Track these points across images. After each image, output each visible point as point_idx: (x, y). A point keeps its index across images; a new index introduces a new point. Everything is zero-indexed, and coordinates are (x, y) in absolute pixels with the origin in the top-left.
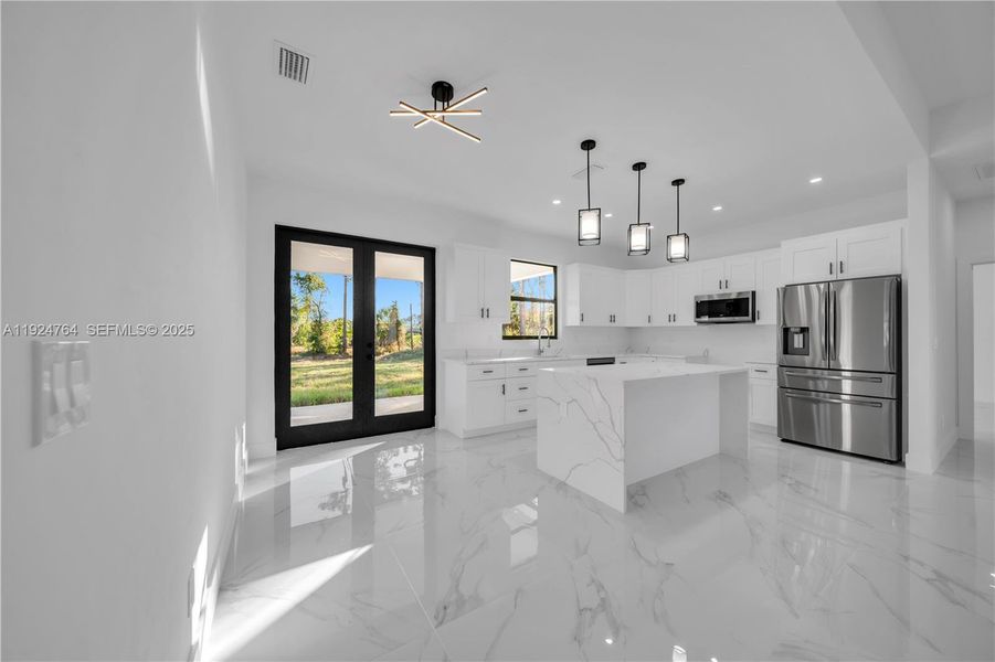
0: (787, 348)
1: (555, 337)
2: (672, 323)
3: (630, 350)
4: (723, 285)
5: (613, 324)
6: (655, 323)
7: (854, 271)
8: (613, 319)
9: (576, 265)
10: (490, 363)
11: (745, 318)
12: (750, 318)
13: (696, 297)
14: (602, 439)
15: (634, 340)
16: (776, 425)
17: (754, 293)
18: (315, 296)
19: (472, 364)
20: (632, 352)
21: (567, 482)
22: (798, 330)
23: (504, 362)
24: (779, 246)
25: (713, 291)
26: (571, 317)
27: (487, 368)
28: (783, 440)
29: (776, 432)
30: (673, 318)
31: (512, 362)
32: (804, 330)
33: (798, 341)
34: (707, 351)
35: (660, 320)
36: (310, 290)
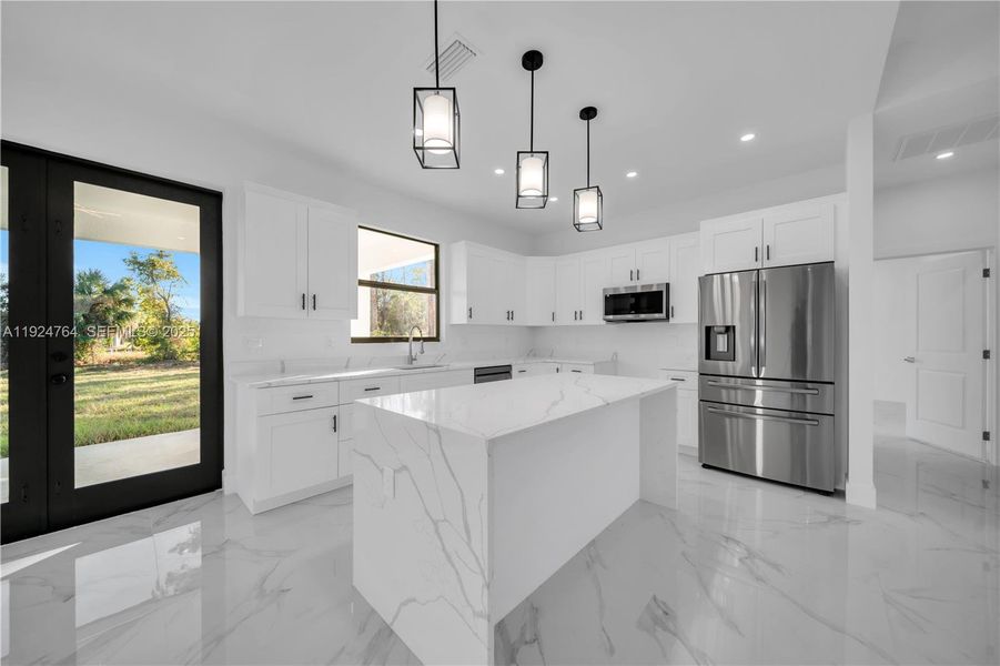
0: (708, 352)
1: (437, 339)
2: (578, 322)
3: (533, 353)
4: (635, 276)
5: (510, 323)
6: (561, 321)
7: (783, 258)
8: (510, 315)
9: (463, 242)
10: (310, 383)
11: (657, 316)
12: (663, 315)
13: (604, 290)
14: (449, 558)
15: (537, 342)
16: (697, 446)
17: (668, 285)
18: (162, 286)
19: (269, 386)
20: (535, 355)
21: (395, 628)
22: (723, 329)
23: (337, 380)
24: (698, 229)
25: (623, 284)
26: (456, 313)
27: (303, 391)
28: (705, 466)
29: (696, 454)
30: (579, 315)
31: (351, 379)
32: (729, 330)
33: (721, 343)
34: (616, 354)
35: (566, 319)
36: (153, 278)
